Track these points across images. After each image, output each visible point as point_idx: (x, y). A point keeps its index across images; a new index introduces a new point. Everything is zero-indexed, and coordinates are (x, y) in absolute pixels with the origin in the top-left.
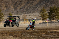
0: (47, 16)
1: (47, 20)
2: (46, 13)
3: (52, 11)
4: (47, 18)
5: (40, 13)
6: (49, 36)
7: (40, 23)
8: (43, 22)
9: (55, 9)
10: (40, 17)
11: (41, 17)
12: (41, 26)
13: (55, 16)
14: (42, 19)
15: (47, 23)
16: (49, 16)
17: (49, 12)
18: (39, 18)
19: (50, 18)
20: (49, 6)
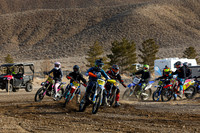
0: (106, 63)
2: (101, 56)
3: (117, 51)
5: (87, 57)
6: (109, 115)
9: (125, 46)
10: (87, 66)
13: (125, 64)
16: (110, 64)
17: (111, 53)
20: (109, 38)
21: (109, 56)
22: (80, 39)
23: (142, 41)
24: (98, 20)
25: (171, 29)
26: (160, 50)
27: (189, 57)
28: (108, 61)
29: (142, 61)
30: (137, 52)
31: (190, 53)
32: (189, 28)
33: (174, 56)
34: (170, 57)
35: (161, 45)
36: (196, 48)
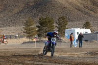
1: (35, 38)
2: (33, 26)
3: (42, 23)
4: (35, 34)
7: (24, 43)
8: (29, 40)
9: (47, 20)
10: (24, 32)
11: (26, 32)
14: (27, 37)
16: (37, 31)
17: (39, 25)
18: (22, 34)
19: (39, 35)
21: (38, 27)
22: (20, 16)
23: (58, 18)
24: (31, 4)
25: (76, 10)
26: (69, 23)
27: (86, 28)
28: (37, 29)
29: (58, 30)
30: (55, 24)
31: (87, 26)
32: (87, 10)
33: (77, 27)
34: (75, 27)
35: (70, 20)
36: (91, 23)
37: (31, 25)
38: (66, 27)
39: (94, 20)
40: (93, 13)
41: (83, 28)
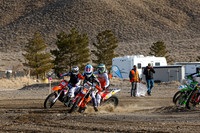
0: (50, 61)
1: (49, 77)
2: (43, 52)
4: (48, 68)
5: (25, 53)
7: (26, 87)
8: (35, 82)
9: (74, 39)
10: (25, 64)
11: (30, 65)
12: (28, 95)
13: (74, 63)
14: (32, 74)
15: (48, 85)
16: (54, 62)
17: (56, 48)
18: (21, 69)
19: (58, 71)
20: (54, 28)
21: (55, 52)
22: (16, 29)
23: (96, 33)
24: (39, 5)
25: (134, 17)
26: (119, 45)
27: (158, 54)
28: (53, 58)
29: (96, 58)
30: (90, 48)
31: (158, 50)
32: (157, 16)
33: (138, 53)
34: (133, 54)
35: (121, 38)
36: (167, 43)
37: (41, 49)
38: (115, 53)
39: (173, 37)
40: (170, 23)
41: (151, 54)
